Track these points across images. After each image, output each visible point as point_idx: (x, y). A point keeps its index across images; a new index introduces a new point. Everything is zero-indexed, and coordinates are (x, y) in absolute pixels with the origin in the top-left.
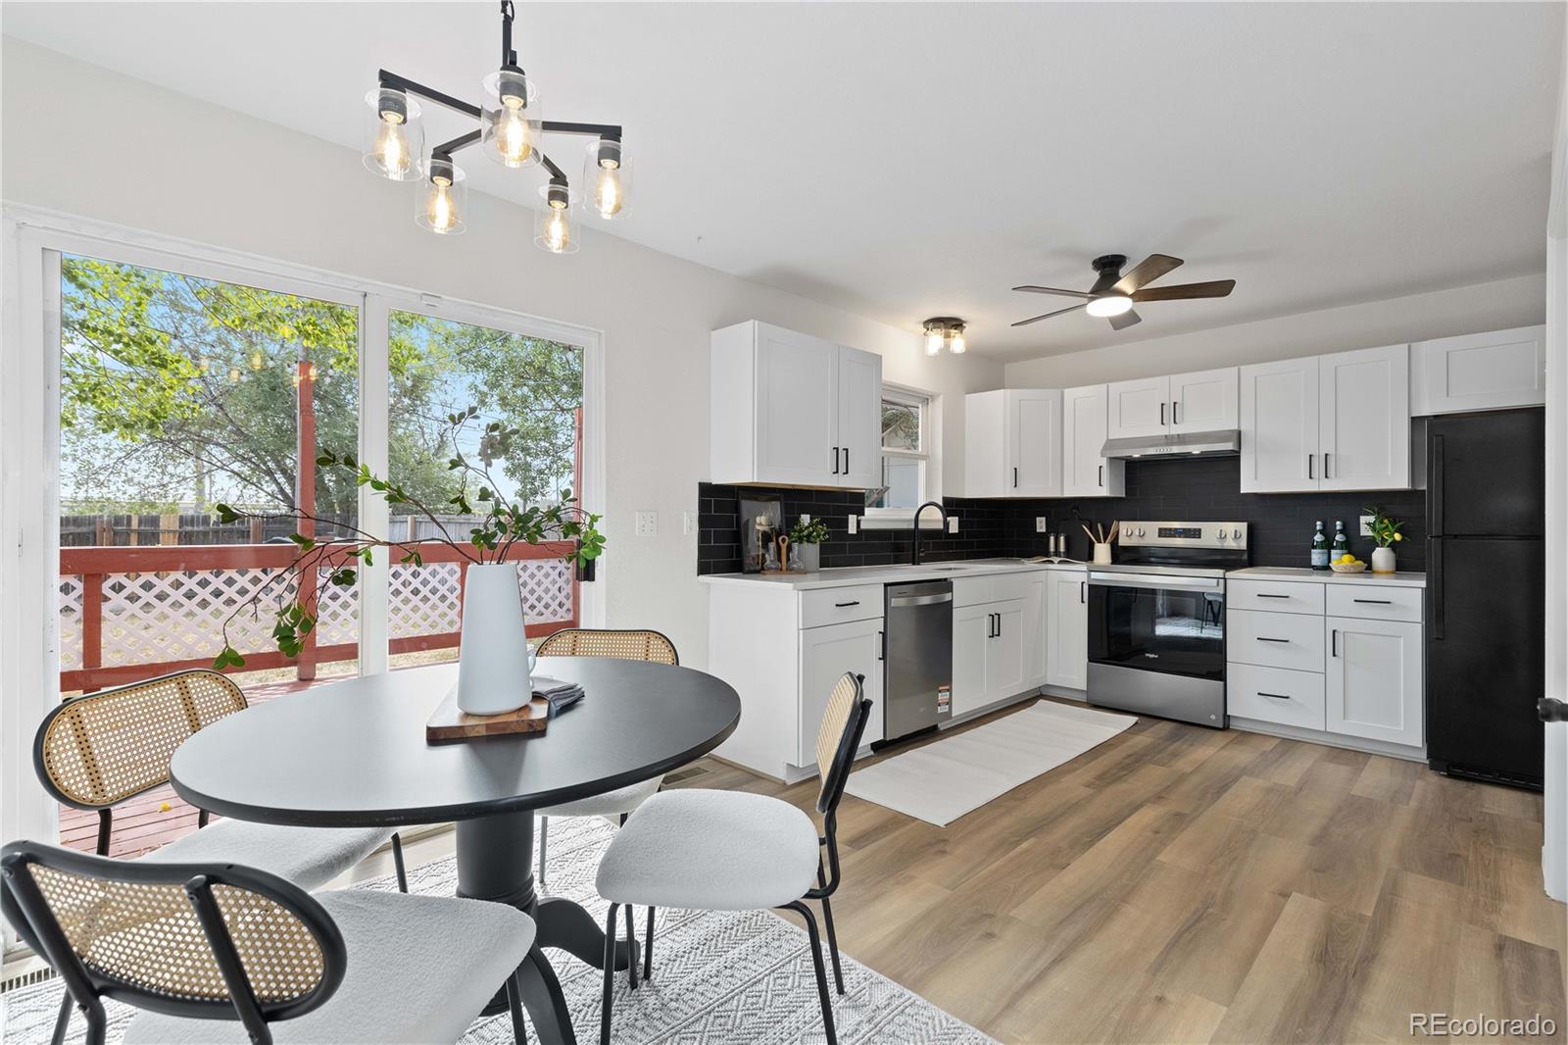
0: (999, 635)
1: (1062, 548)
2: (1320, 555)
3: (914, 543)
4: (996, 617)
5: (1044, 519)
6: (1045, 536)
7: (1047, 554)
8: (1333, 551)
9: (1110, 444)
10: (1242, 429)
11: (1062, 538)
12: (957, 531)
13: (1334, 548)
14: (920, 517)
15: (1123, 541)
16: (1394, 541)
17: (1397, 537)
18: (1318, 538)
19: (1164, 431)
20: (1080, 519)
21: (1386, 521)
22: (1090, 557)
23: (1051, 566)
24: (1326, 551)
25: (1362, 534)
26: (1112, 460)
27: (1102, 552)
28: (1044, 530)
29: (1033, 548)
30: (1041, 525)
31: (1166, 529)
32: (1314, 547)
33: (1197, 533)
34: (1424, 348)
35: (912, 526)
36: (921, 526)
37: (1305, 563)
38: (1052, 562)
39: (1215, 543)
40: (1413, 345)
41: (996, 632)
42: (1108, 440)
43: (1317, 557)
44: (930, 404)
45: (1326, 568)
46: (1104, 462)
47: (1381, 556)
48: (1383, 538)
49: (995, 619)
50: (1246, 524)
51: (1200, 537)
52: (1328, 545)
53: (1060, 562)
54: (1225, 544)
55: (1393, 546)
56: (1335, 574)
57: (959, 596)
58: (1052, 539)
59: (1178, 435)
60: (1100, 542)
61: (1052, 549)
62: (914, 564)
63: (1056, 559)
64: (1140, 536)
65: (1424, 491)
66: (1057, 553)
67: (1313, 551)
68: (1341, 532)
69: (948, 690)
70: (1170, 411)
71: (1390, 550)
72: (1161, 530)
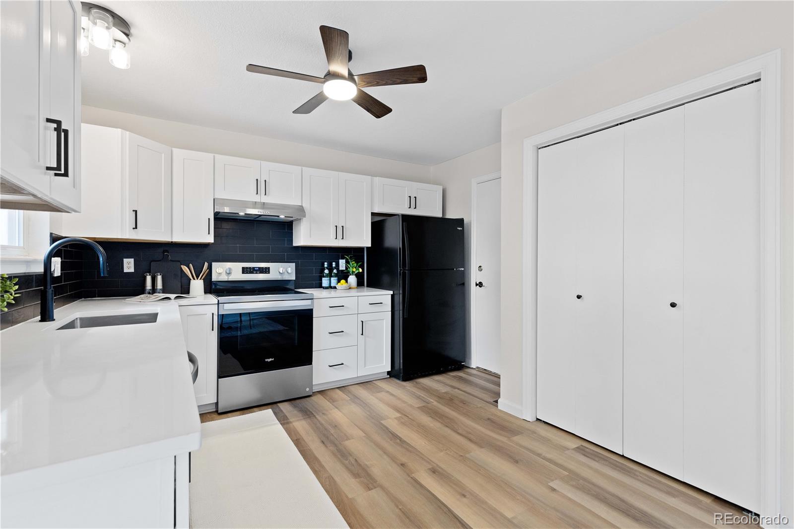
1: (159, 285)
2: (327, 281)
5: (132, 260)
6: (137, 276)
8: (332, 279)
9: (216, 201)
10: (304, 206)
11: (159, 278)
13: (332, 277)
15: (215, 278)
16: (359, 273)
17: (360, 270)
18: (326, 271)
20: (171, 260)
21: (352, 262)
24: (329, 278)
25: (341, 269)
26: (218, 214)
27: (197, 285)
28: (134, 270)
29: (122, 287)
30: (129, 265)
31: (247, 268)
32: (324, 277)
33: (266, 271)
34: (377, 180)
37: (320, 286)
39: (278, 277)
40: (372, 177)
43: (325, 282)
45: (330, 287)
46: (212, 217)
47: (352, 279)
48: (352, 271)
50: (294, 264)
51: (269, 273)
52: (330, 275)
54: (284, 277)
55: (358, 275)
56: (336, 291)
58: (149, 279)
59: (267, 203)
60: (194, 279)
61: (148, 287)
64: (228, 273)
66: (154, 290)
67: (323, 279)
68: (335, 268)
71: (356, 277)
72: (243, 268)
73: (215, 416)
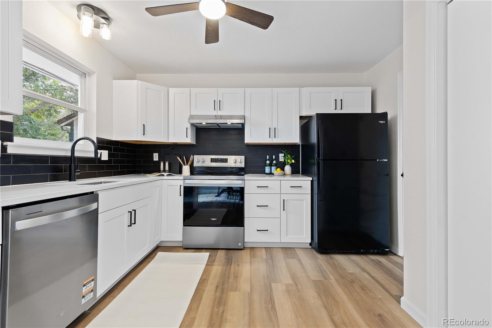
0: (135, 223)
1: (167, 168)
2: (268, 169)
3: (70, 166)
4: (133, 212)
5: (157, 154)
6: (158, 163)
7: (159, 171)
8: (272, 167)
9: (191, 117)
10: (246, 115)
11: (167, 164)
12: (107, 159)
13: (272, 166)
14: (76, 148)
15: (195, 165)
16: (292, 163)
17: (293, 161)
18: (268, 162)
19: (215, 113)
20: (175, 154)
21: (289, 155)
22: (180, 172)
23: (163, 178)
24: (270, 167)
25: (280, 161)
26: (192, 125)
27: (186, 169)
28: (157, 160)
29: (153, 168)
30: (156, 157)
31: (214, 159)
32: (266, 166)
33: (225, 161)
34: (304, 90)
35: (69, 154)
36: (77, 154)
37: (263, 172)
38: (163, 175)
39: (233, 165)
40: (300, 88)
41: (133, 222)
42: (191, 115)
43: (267, 170)
44: (87, 77)
45: (271, 174)
46: (189, 126)
47: (288, 168)
48: (288, 162)
49: (133, 214)
50: (244, 156)
51: (227, 162)
52: (271, 165)
53: (167, 175)
54: (237, 165)
55: (292, 165)
56: (275, 176)
57: (103, 204)
58: (162, 164)
59: (220, 115)
60: (185, 165)
61: (162, 169)
62: (70, 180)
63: (165, 174)
64: (203, 162)
65: (300, 145)
66: (164, 171)
67: (266, 167)
68: (275, 160)
69: (93, 280)
70: (218, 104)
71: (291, 166)
72: (211, 159)
73: (181, 249)
